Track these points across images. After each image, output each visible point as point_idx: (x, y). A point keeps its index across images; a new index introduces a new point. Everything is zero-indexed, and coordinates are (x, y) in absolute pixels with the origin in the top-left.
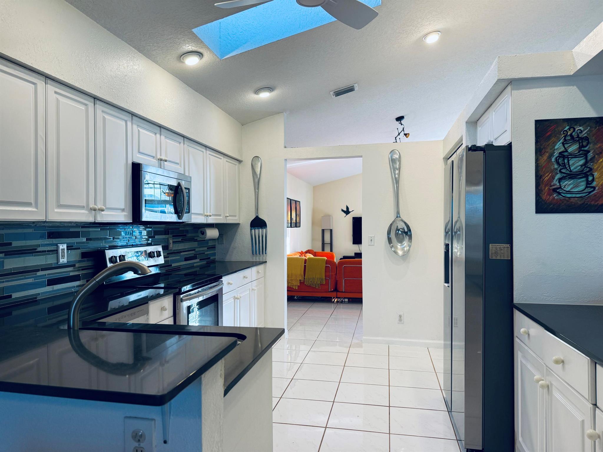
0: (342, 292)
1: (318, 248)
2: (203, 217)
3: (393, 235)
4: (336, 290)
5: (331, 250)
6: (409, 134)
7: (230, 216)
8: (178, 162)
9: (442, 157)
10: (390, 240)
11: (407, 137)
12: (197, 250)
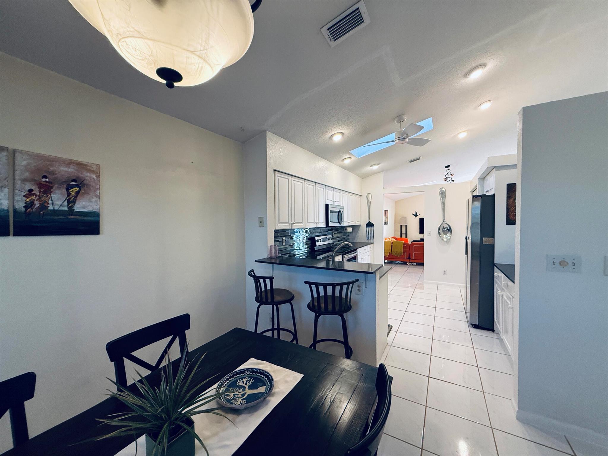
0: (413, 259)
1: (398, 236)
2: (347, 223)
3: (441, 231)
4: (409, 258)
5: (406, 237)
6: (453, 174)
7: (357, 221)
8: (339, 201)
9: (470, 191)
10: (439, 234)
11: (452, 176)
12: (343, 237)
